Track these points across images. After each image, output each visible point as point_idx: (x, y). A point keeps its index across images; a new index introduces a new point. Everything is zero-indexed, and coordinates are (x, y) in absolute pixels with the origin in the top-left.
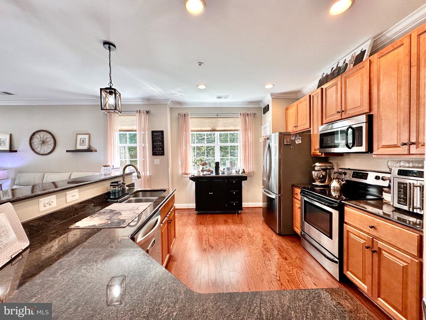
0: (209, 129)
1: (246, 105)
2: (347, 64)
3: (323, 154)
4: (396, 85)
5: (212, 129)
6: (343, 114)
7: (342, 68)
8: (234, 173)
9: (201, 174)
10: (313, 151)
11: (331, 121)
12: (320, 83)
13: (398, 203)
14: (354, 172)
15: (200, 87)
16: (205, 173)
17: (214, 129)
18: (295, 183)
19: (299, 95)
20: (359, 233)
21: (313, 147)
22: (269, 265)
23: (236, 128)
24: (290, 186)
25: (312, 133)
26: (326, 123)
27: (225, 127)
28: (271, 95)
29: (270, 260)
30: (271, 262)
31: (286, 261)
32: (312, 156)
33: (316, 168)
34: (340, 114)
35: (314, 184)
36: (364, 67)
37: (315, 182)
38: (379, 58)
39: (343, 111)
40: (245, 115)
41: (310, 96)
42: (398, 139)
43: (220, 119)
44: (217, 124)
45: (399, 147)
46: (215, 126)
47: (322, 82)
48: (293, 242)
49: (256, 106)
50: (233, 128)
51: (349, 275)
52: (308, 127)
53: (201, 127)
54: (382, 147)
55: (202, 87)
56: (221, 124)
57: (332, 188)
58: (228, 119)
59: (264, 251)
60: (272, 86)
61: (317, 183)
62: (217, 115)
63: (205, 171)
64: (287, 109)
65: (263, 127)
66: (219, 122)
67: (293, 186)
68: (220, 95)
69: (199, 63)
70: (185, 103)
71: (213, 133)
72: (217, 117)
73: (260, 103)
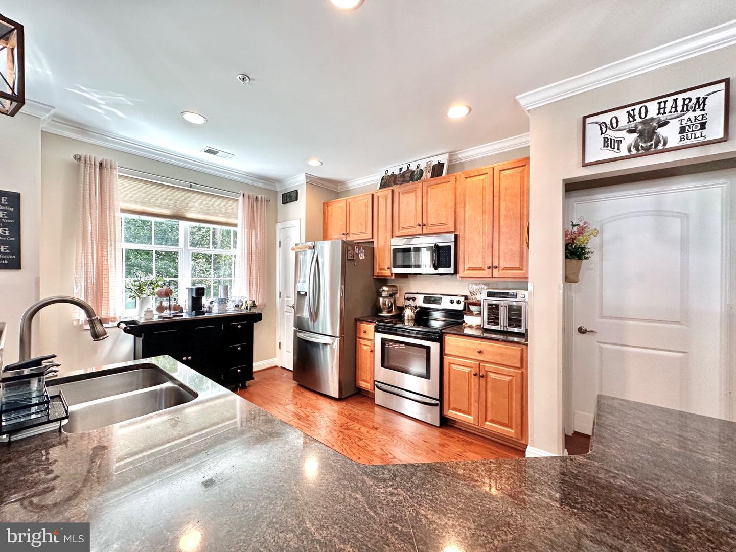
0: (167, 212)
1: (251, 180)
2: (422, 171)
3: (393, 275)
4: (482, 210)
5: (175, 214)
6: (424, 228)
7: (416, 173)
8: (231, 310)
9: (156, 318)
10: (377, 271)
11: (407, 234)
12: (383, 181)
13: (488, 324)
14: (425, 297)
15: (189, 117)
16: (166, 313)
17: (180, 214)
18: (358, 316)
19: (339, 187)
20: (464, 362)
21: (378, 265)
22: (366, 447)
23: (230, 221)
24: (352, 322)
25: (375, 245)
26: (398, 236)
27: (207, 214)
28: (307, 177)
29: (361, 439)
30: (364, 440)
31: (379, 430)
32: (375, 277)
33: (384, 294)
34: (420, 228)
35: (381, 315)
36: (449, 182)
37: (381, 312)
38: (466, 178)
39: (425, 225)
40: (253, 199)
41: (373, 195)
42: (483, 262)
43: (195, 195)
44: (186, 204)
45: (484, 270)
46: (182, 207)
47: (387, 182)
48: (362, 403)
49: (268, 187)
50: (223, 220)
51: (451, 414)
52: (370, 237)
53: (144, 204)
54: (467, 270)
55: (194, 118)
56: (196, 207)
57: (406, 318)
58: (213, 199)
59: (343, 430)
60: (320, 164)
61: (384, 314)
62: (191, 186)
63: (166, 308)
64: (326, 205)
65: (279, 226)
66: (194, 202)
67: (357, 320)
68: (214, 147)
69: (241, 76)
70: (102, 134)
71: (173, 222)
72: (191, 188)
73: (276, 185)
